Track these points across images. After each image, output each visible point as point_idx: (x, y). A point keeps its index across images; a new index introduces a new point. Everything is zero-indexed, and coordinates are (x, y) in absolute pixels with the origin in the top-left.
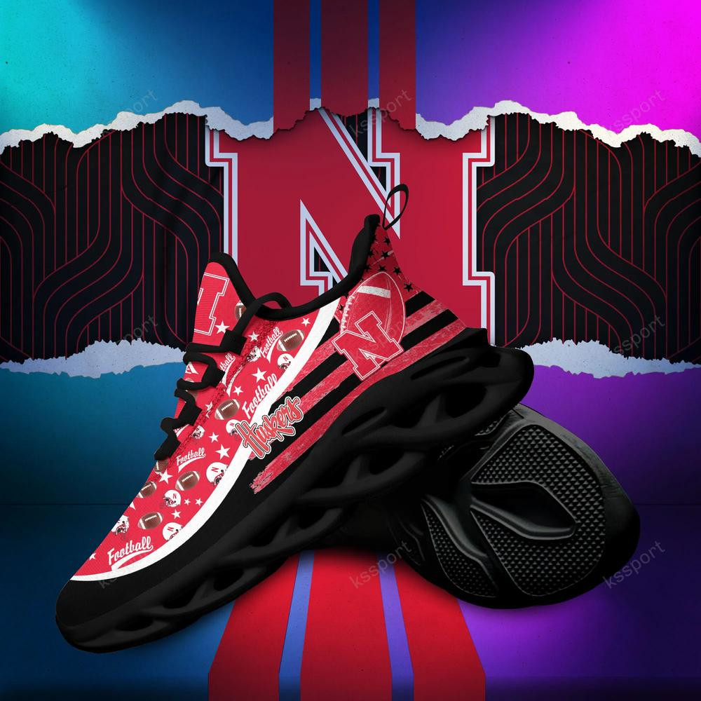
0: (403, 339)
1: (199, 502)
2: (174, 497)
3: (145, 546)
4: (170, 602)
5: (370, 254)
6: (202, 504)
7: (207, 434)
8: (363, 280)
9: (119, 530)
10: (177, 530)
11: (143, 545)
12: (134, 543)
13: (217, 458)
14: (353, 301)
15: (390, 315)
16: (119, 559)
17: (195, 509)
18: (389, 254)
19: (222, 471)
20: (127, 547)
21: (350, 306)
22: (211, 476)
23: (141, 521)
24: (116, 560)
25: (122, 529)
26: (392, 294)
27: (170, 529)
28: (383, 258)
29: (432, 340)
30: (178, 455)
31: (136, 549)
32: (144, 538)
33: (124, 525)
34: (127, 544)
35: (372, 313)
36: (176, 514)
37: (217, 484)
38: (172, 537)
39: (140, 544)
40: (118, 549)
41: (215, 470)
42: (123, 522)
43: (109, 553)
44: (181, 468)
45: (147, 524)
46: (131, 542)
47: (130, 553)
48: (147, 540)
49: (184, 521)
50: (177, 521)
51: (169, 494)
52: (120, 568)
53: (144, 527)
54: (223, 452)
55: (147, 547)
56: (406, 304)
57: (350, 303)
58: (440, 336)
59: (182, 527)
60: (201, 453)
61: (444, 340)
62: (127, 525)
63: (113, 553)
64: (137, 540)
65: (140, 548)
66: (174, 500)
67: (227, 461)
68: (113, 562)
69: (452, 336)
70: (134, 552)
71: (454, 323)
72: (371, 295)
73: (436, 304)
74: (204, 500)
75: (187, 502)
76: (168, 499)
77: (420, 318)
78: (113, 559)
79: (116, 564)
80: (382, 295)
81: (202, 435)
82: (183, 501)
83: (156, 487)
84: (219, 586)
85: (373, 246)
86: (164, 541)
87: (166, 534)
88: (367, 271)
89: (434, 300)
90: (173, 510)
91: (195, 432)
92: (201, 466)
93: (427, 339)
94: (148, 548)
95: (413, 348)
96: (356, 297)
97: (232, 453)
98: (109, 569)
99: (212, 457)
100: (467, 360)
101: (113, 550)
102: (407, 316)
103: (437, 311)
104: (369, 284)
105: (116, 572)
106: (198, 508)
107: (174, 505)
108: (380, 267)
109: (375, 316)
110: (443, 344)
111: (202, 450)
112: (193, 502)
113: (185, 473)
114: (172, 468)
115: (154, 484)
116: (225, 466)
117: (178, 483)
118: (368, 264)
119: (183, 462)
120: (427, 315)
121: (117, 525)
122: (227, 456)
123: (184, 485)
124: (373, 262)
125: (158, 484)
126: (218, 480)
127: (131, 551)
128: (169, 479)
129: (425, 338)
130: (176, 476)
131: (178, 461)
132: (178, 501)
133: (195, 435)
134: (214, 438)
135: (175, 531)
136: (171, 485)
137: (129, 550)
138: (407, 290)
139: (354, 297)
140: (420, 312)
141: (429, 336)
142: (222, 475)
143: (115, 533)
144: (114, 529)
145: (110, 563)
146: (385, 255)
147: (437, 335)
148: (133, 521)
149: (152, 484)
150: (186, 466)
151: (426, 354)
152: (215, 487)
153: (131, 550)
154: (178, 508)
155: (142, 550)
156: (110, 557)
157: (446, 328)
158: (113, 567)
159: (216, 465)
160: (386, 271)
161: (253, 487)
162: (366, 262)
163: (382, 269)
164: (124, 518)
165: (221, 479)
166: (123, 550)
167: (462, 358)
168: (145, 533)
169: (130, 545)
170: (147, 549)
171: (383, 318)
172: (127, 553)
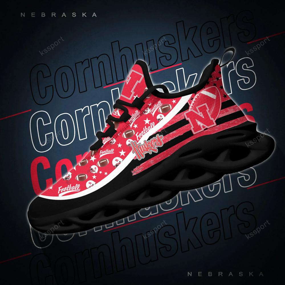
0: (217, 119)
1: (106, 174)
2: (95, 168)
4: (83, 217)
5: (211, 77)
6: (107, 175)
7: (117, 143)
8: (205, 88)
9: (66, 178)
10: (93, 184)
11: (76, 188)
13: (119, 155)
14: (198, 97)
15: (214, 107)
16: (63, 192)
17: (103, 177)
19: (120, 162)
21: (196, 99)
22: (114, 163)
23: (77, 176)
24: (61, 192)
25: (68, 178)
26: (216, 98)
27: (90, 183)
28: (216, 80)
29: (231, 123)
30: (101, 150)
31: (72, 189)
32: (77, 184)
33: (69, 176)
34: (68, 186)
35: (206, 104)
36: (94, 177)
37: (116, 167)
38: (90, 187)
39: (74, 187)
40: (64, 187)
41: (117, 160)
42: (69, 175)
43: (59, 188)
44: (101, 156)
45: (80, 178)
46: (71, 185)
47: (69, 190)
48: (78, 186)
49: (97, 181)
50: (94, 180)
51: (93, 167)
52: (63, 196)
53: (78, 180)
54: (122, 153)
55: (78, 189)
56: (222, 103)
57: (196, 98)
58: (234, 122)
59: (96, 184)
60: (111, 152)
61: (235, 124)
62: (71, 177)
63: (61, 188)
64: (73, 185)
65: (74, 189)
66: (94, 170)
67: (123, 158)
68: (60, 192)
69: (240, 123)
70: (71, 190)
71: (242, 117)
72: (207, 96)
73: (236, 107)
74: (109, 173)
75: (101, 172)
76: (92, 169)
77: (227, 111)
79: (61, 194)
80: (212, 97)
81: (114, 143)
82: (98, 172)
84: (106, 215)
85: (213, 73)
86: (85, 188)
87: (88, 185)
88: (208, 84)
89: (235, 104)
90: (93, 175)
91: (111, 141)
92: (111, 157)
93: (228, 122)
95: (220, 125)
96: (200, 95)
97: (126, 154)
98: (57, 195)
99: (117, 154)
100: (244, 136)
101: (61, 187)
102: (221, 109)
103: (236, 110)
104: (207, 91)
105: (61, 197)
106: (105, 176)
107: (94, 173)
109: (207, 106)
110: (235, 126)
111: (113, 150)
112: (103, 173)
113: (102, 159)
114: (97, 155)
115: (87, 161)
116: (122, 160)
117: (98, 162)
118: (208, 81)
119: (103, 154)
120: (230, 111)
121: (66, 176)
122: (124, 155)
123: (101, 164)
124: (211, 81)
125: (89, 161)
126: (117, 165)
128: (94, 160)
129: (228, 121)
130: (98, 159)
131: (101, 152)
132: (97, 171)
133: (111, 142)
134: (120, 145)
136: (95, 163)
137: (69, 188)
138: (224, 97)
139: (199, 95)
140: (228, 109)
141: (229, 121)
142: (120, 163)
143: (64, 179)
144: (64, 177)
145: (59, 193)
146: (218, 79)
147: (233, 121)
148: (74, 176)
149: (86, 160)
150: (104, 156)
151: (226, 129)
153: (70, 188)
154: (96, 174)
155: (75, 190)
156: (59, 190)
157: (238, 119)
158: (59, 195)
159: (117, 158)
160: (216, 86)
161: (133, 172)
163: (215, 85)
164: (69, 173)
165: (118, 165)
166: (66, 188)
167: (242, 134)
168: (78, 183)
170: (77, 190)
171: (210, 108)
172: (67, 190)
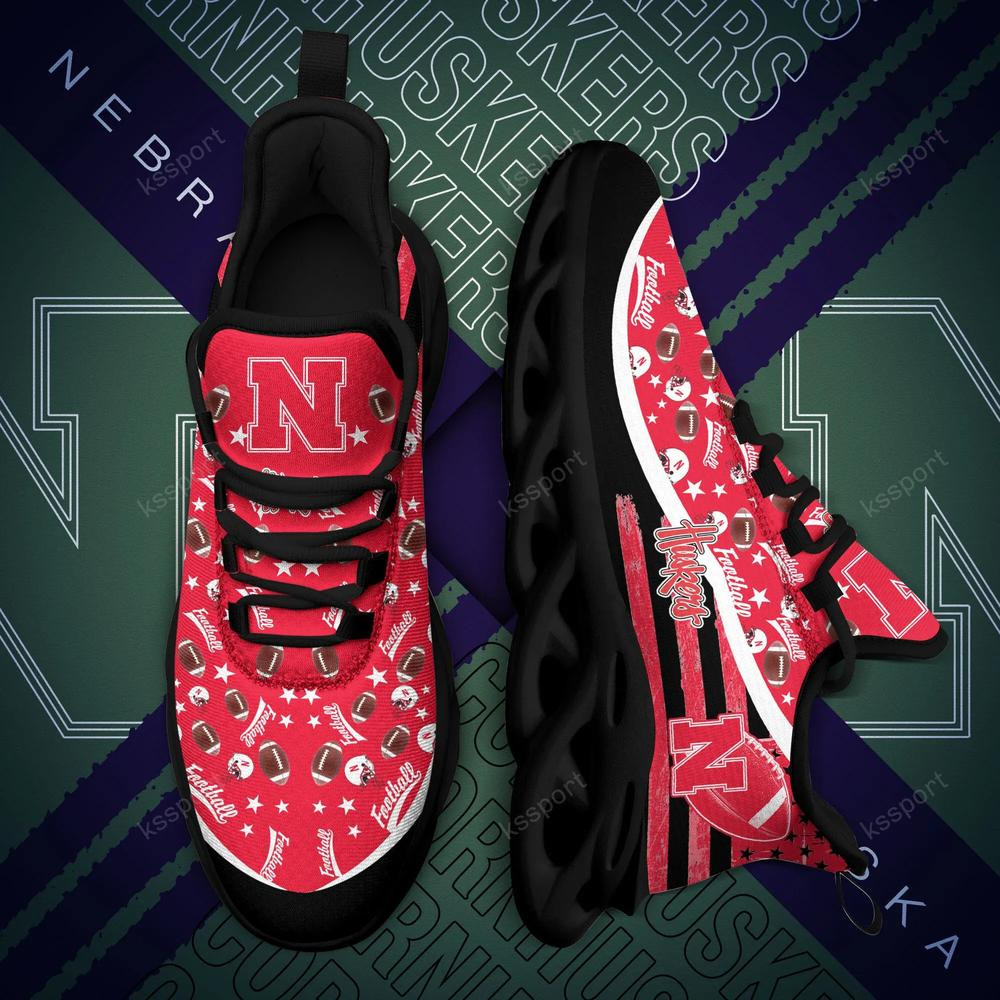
0: (687, 805)
1: (652, 419)
2: (679, 392)
3: (642, 316)
4: (551, 303)
5: (820, 835)
6: (647, 420)
7: (730, 485)
8: (793, 804)
9: (683, 296)
10: (635, 368)
11: (645, 315)
12: (654, 305)
13: (691, 476)
14: (775, 774)
15: (727, 809)
16: (647, 274)
17: (647, 405)
18: (804, 857)
19: (672, 473)
20: (654, 292)
21: (771, 765)
22: (675, 455)
23: (676, 331)
24: (649, 268)
25: (682, 301)
26: (751, 828)
27: (642, 361)
28: (804, 846)
29: (662, 841)
30: (728, 431)
31: (644, 302)
32: (653, 321)
33: (685, 306)
34: (659, 295)
35: (745, 788)
36: (655, 381)
37: (659, 455)
38: (631, 357)
39: (649, 311)
40: (660, 279)
41: (679, 464)
42: (689, 309)
43: (662, 266)
44: (710, 424)
45: (668, 336)
46: (658, 302)
47: (645, 291)
48: (648, 323)
49: (641, 384)
50: (647, 376)
51: (686, 388)
53: (666, 329)
54: (694, 490)
55: (639, 318)
56: (729, 837)
57: (774, 769)
58: (661, 853)
59: (634, 377)
60: (711, 460)
61: (654, 853)
62: (683, 311)
63: (659, 269)
64: (656, 311)
65: (643, 307)
66: (675, 389)
67: (680, 487)
68: (648, 263)
69: (650, 868)
70: (643, 299)
71: (666, 881)
72: (767, 801)
73: (704, 875)
74: (650, 426)
75: (662, 404)
76: (681, 382)
77: (700, 843)
78: (652, 265)
79: (643, 266)
80: (758, 815)
81: (733, 476)
82: (666, 399)
83: (706, 377)
84: (531, 374)
85: (827, 843)
86: (632, 343)
87: (640, 352)
88: (802, 817)
89: (711, 874)
90: (664, 380)
91: (742, 471)
92: (695, 451)
93: (667, 834)
94: (637, 318)
95: (668, 809)
97: (685, 500)
98: (642, 252)
99: (697, 472)
100: (609, 867)
101: (664, 273)
102: (712, 828)
103: (694, 871)
104: (783, 807)
105: (633, 258)
106: (646, 413)
107: (668, 385)
108: (795, 836)
109: (739, 789)
110: (649, 851)
111: (714, 464)
112: (657, 411)
113: (699, 425)
114: (718, 413)
115: (710, 378)
116: (675, 481)
117: (693, 408)
118: (809, 822)
119: (714, 431)
120: (698, 855)
121: (690, 298)
122: (686, 492)
123: (686, 415)
124: (807, 832)
125: (708, 383)
126: (664, 460)
127: (647, 294)
128: (705, 400)
130: (705, 411)
131: (720, 427)
132: (671, 394)
133: (739, 468)
134: (720, 490)
135: (636, 364)
136: (695, 398)
137: (651, 292)
138: (744, 850)
139: (779, 778)
140: (707, 848)
141: (670, 840)
142: (667, 470)
143: (683, 289)
144: (687, 291)
145: (649, 258)
146: (805, 851)
147: (665, 850)
148: (682, 321)
149: (713, 375)
150: (707, 432)
151: (650, 821)
152: (658, 451)
153: (649, 295)
154: (662, 387)
155: (640, 309)
156: (656, 264)
157: (666, 867)
158: (643, 258)
159: (685, 469)
160: (786, 839)
161: (628, 498)
162: (813, 822)
163: (791, 836)
164: (693, 312)
165: (663, 465)
166: (655, 286)
167: (615, 862)
168: (657, 326)
169: (655, 297)
170: (636, 315)
171: (729, 797)
172: (648, 287)
